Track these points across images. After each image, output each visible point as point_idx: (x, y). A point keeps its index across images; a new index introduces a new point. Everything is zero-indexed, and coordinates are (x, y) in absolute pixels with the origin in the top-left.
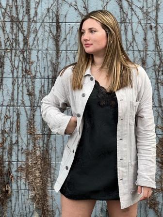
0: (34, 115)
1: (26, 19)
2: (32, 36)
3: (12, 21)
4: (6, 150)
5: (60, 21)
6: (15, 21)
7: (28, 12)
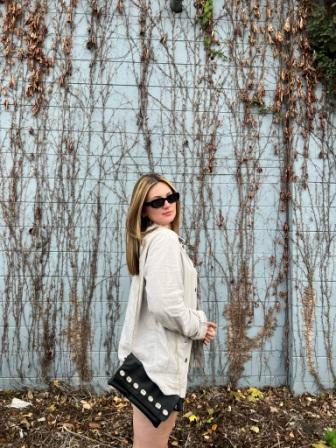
0: (76, 285)
1: (71, 200)
2: (76, 215)
3: (59, 202)
4: (51, 316)
5: (101, 202)
6: (61, 202)
7: (73, 195)
